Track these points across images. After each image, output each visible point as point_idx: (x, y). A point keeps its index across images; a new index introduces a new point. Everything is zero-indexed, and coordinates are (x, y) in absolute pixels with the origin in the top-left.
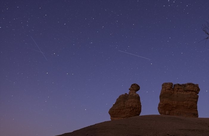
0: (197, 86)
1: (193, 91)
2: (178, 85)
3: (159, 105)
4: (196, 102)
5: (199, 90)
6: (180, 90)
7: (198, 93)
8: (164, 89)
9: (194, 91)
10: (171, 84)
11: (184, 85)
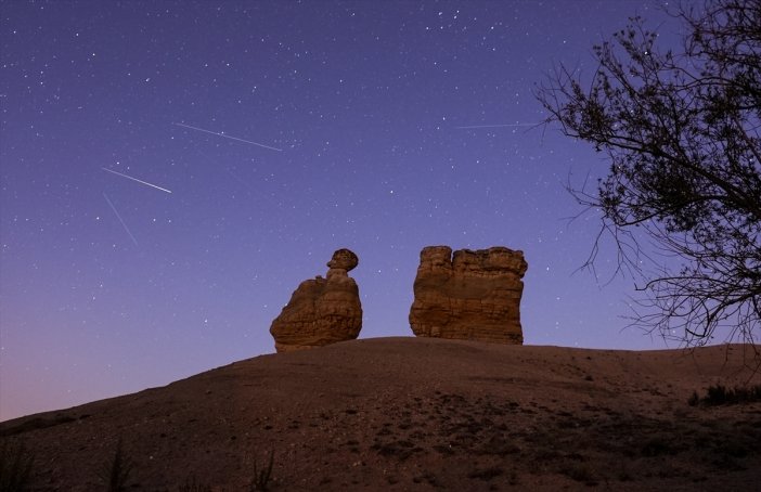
0: (519, 255)
1: (507, 269)
2: (467, 251)
3: (413, 309)
4: (517, 301)
5: (524, 266)
6: (472, 267)
7: (522, 276)
8: (427, 265)
9: (512, 271)
10: (447, 250)
11: (484, 254)
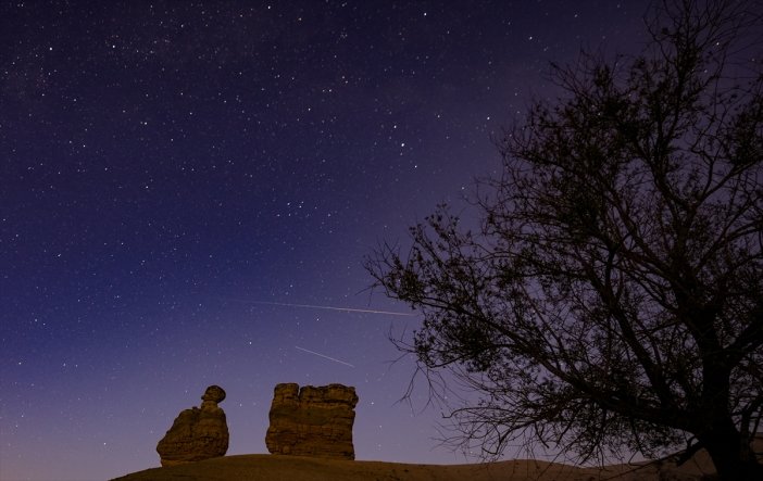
0: (352, 391)
1: (342, 402)
2: (311, 387)
3: (269, 432)
4: (350, 427)
5: (356, 399)
6: (315, 400)
7: (354, 407)
8: (279, 398)
9: (346, 402)
10: (295, 386)
11: (324, 390)
